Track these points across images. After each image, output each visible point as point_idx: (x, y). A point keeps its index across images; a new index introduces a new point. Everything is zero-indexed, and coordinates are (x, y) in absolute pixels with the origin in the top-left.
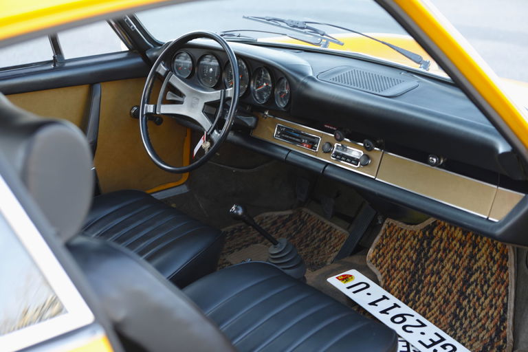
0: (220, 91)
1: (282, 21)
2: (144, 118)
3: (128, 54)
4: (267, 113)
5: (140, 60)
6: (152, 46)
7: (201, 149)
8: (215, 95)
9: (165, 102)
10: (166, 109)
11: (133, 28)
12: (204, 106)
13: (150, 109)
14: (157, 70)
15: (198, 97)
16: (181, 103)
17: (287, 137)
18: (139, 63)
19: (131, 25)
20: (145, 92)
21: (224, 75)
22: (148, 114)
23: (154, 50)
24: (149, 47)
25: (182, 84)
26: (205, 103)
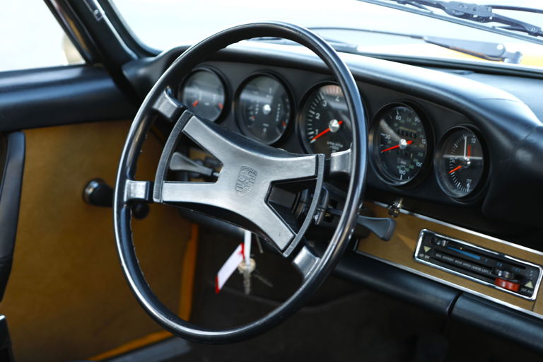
0: (313, 157)
1: (439, 6)
2: (123, 210)
3: (84, 72)
4: (399, 206)
5: (108, 84)
6: (134, 56)
7: (237, 276)
8: (301, 166)
9: (173, 176)
10: (174, 193)
11: (99, 15)
12: (270, 189)
13: (138, 189)
14: (155, 106)
15: (255, 169)
16: (212, 179)
17: (450, 259)
18: (106, 91)
19: (94, 8)
20: (127, 152)
21: (300, 119)
22: (133, 202)
23: (139, 64)
24: (129, 58)
25: (214, 138)
26: (274, 184)
